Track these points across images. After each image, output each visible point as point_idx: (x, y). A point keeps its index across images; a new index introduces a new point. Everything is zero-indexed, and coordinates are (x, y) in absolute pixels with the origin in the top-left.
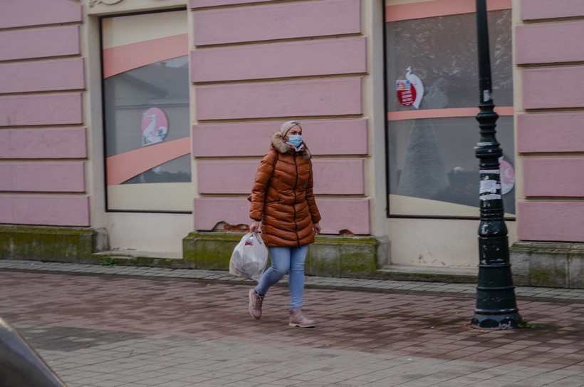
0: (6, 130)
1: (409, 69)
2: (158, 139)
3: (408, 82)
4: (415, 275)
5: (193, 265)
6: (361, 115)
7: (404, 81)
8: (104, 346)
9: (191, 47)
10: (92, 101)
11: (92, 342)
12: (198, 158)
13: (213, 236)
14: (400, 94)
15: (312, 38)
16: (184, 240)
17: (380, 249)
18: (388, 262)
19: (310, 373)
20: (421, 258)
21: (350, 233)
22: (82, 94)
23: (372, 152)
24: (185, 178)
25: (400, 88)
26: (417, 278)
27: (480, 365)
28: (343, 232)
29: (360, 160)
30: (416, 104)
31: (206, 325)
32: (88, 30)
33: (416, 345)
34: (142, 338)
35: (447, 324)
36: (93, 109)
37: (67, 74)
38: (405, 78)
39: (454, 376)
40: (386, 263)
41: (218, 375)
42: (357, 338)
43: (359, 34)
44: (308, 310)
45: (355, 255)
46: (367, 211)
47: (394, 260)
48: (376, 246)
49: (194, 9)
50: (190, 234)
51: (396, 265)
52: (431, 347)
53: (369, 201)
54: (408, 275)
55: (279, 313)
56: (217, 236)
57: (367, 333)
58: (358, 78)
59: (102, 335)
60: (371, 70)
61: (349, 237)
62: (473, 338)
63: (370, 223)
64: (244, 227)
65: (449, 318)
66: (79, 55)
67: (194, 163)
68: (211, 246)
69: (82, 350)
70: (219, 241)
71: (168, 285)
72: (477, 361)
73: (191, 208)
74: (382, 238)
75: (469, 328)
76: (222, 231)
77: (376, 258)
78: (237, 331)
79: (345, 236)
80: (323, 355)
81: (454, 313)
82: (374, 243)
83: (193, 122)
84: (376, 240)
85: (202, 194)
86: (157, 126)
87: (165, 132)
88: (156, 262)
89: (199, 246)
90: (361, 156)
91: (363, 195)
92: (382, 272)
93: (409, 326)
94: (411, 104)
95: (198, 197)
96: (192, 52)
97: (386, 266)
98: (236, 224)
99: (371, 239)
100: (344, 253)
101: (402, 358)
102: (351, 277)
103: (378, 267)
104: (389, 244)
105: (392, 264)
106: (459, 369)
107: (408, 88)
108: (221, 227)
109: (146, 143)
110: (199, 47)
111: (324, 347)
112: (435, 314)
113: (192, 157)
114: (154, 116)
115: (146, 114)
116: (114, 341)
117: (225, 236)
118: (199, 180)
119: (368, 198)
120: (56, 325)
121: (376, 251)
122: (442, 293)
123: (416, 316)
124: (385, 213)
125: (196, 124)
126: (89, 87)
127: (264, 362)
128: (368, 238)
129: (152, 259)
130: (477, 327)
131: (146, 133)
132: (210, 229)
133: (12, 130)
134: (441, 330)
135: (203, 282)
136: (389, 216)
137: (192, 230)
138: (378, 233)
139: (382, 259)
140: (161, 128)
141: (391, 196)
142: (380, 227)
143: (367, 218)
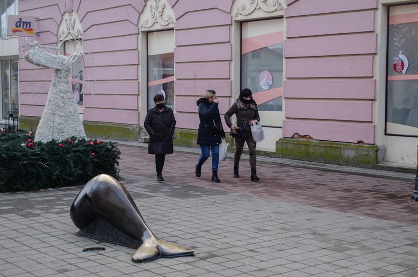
0: (193, 81)
1: (401, 52)
2: (267, 88)
3: (400, 59)
4: (397, 168)
5: (281, 156)
6: (372, 77)
7: (398, 59)
8: (204, 197)
9: (285, 38)
10: (235, 66)
11: (199, 195)
12: (286, 98)
13: (291, 141)
14: (395, 65)
15: (348, 34)
16: (277, 142)
17: (379, 153)
18: (384, 160)
19: (299, 222)
20: (402, 158)
21: (364, 143)
22: (230, 63)
23: (377, 98)
24: (279, 108)
25: (396, 62)
26: (398, 170)
27: (399, 224)
28: (360, 142)
29: (371, 102)
30: (404, 71)
31: (265, 189)
32: (234, 28)
33: (371, 210)
34: (226, 194)
35: (399, 198)
36: (235, 71)
37: (223, 52)
38: (398, 57)
39: (380, 230)
40: (383, 161)
41: (249, 218)
42: (341, 202)
43: (373, 32)
44: (326, 185)
45: (365, 155)
46: (373, 131)
47: (388, 159)
48: (377, 151)
49: (287, 18)
50: (280, 139)
51: (389, 162)
52: (380, 211)
53: (374, 125)
54: (393, 168)
55: (309, 186)
56: (293, 141)
57: (349, 200)
58: (372, 56)
59: (207, 191)
60: (378, 52)
61: (362, 145)
62: (407, 207)
63: (374, 137)
64: (308, 137)
65: (402, 194)
66: (229, 42)
67: (284, 101)
68: (290, 146)
69: (191, 199)
70: (294, 143)
71: (262, 166)
72: (400, 221)
73: (281, 125)
74: (381, 146)
75: (409, 201)
76: (296, 138)
77: (376, 158)
78: (279, 194)
79: (361, 144)
80: (314, 211)
81: (407, 192)
82: (376, 149)
83: (284, 79)
84: (377, 147)
85: (287, 118)
86: (267, 80)
87: (271, 84)
88: (262, 153)
89: (284, 146)
90: (371, 100)
91: (371, 122)
92: (379, 166)
93: (376, 197)
94: (401, 71)
95: (285, 119)
96: (285, 41)
97: (383, 162)
98: (303, 135)
99: (375, 147)
100: (359, 154)
101: (358, 217)
102: (362, 167)
103: (378, 163)
104: (385, 150)
105: (386, 161)
106: (385, 225)
107: (400, 62)
108: (296, 136)
109: (261, 89)
110: (288, 38)
111: (320, 206)
112: (395, 192)
113: (283, 98)
114: (265, 75)
115: (262, 74)
116: (210, 195)
117: (298, 141)
118: (286, 110)
119: (373, 124)
120: (189, 184)
121: (377, 154)
122: (409, 179)
123: (384, 192)
124: (384, 132)
125: (286, 80)
126: (233, 59)
127: (279, 213)
128: (373, 146)
129: (261, 151)
130: (413, 201)
131: (261, 84)
132: (291, 137)
133: (196, 81)
134: (392, 201)
135: (282, 165)
136: (386, 134)
137: (281, 137)
138: (379, 143)
139: (380, 158)
140: (269, 81)
141: (387, 123)
142: (381, 140)
143: (373, 135)
